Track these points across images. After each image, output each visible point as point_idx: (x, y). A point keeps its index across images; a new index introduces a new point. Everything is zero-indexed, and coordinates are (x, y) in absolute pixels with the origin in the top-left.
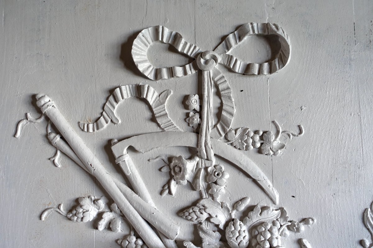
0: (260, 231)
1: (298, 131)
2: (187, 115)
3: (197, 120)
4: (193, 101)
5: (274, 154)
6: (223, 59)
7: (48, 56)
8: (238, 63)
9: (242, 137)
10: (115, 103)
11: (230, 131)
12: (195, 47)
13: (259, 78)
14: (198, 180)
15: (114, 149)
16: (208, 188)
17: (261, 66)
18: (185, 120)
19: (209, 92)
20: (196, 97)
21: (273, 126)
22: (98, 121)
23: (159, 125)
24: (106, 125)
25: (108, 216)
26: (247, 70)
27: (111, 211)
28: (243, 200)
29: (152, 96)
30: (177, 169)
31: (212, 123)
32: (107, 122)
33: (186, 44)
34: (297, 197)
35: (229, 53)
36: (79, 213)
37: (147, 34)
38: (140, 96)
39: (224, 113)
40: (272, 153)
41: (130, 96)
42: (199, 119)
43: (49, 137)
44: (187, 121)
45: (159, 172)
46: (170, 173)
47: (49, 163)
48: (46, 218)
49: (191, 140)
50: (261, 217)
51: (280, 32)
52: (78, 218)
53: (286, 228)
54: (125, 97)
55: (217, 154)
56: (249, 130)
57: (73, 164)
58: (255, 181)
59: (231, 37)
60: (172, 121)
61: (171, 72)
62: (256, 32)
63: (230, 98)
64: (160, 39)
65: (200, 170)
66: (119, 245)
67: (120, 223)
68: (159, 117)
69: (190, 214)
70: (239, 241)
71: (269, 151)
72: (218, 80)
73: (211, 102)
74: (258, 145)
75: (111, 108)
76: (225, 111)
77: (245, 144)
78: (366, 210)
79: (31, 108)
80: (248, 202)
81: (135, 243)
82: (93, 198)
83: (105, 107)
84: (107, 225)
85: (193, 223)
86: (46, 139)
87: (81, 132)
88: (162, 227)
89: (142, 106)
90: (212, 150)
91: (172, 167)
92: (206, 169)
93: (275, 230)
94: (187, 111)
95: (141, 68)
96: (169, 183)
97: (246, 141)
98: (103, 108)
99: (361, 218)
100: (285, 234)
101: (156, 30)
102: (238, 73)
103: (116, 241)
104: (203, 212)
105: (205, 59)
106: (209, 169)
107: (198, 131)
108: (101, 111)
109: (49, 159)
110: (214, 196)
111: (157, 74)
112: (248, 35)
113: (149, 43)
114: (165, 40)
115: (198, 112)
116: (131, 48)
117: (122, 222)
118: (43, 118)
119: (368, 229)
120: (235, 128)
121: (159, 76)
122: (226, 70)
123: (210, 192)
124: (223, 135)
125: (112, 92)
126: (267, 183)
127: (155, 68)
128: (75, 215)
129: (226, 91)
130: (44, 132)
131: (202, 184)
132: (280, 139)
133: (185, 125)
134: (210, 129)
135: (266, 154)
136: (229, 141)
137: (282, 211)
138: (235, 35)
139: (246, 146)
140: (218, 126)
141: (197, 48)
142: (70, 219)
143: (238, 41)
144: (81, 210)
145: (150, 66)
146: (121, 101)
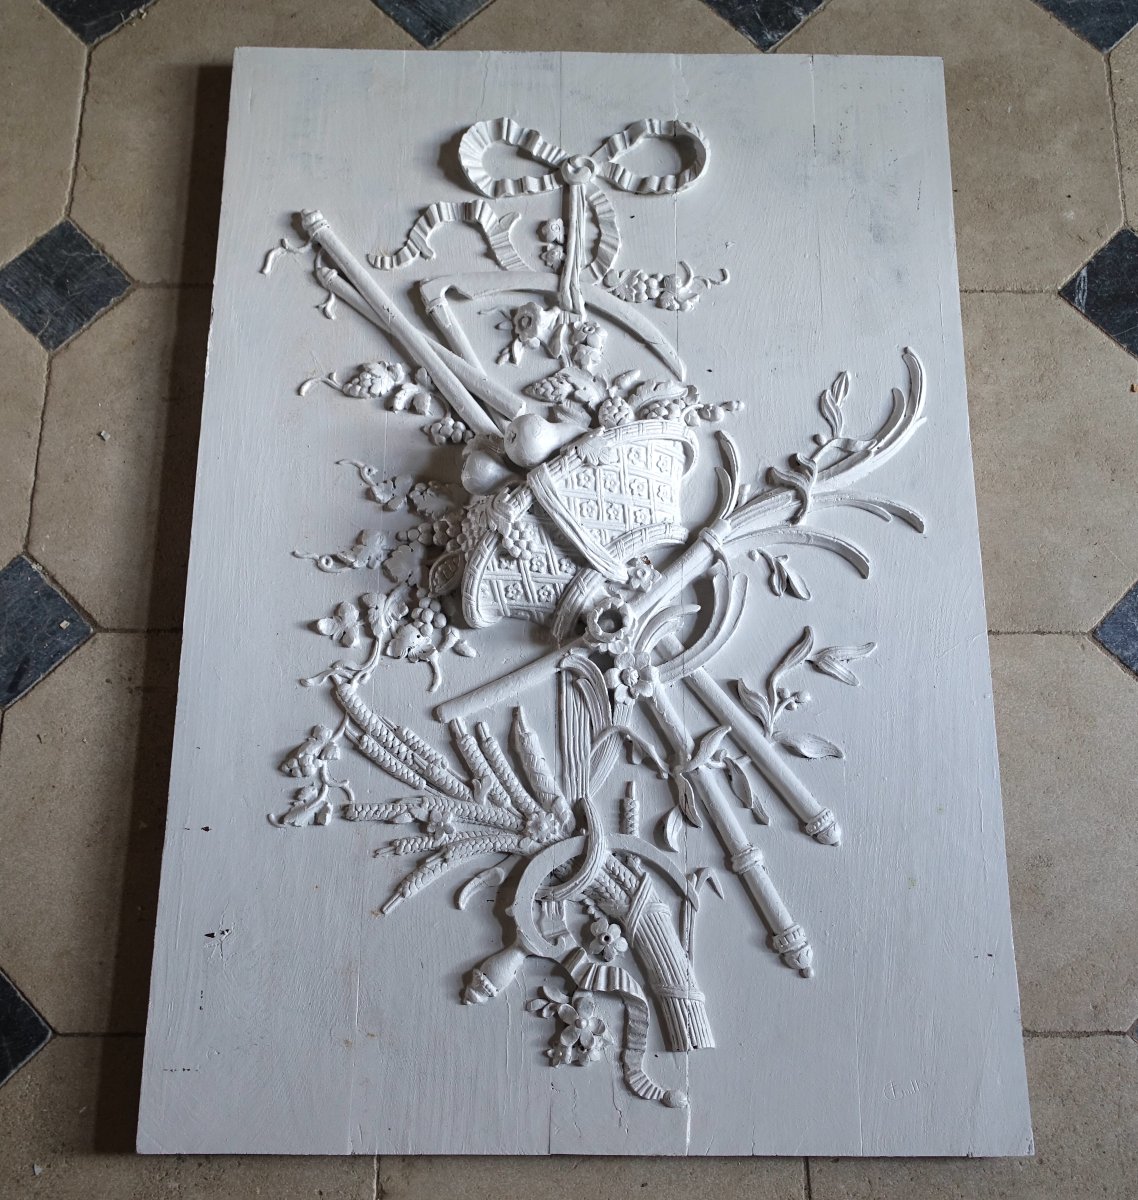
0: (651, 408)
1: (720, 276)
2: (544, 249)
3: (558, 253)
4: (554, 227)
5: (681, 309)
6: (603, 169)
7: (321, 158)
8: (628, 175)
9: (629, 281)
10: (427, 228)
11: (612, 271)
12: (559, 151)
13: (660, 200)
14: (557, 340)
15: (425, 290)
16: (574, 352)
17: (662, 181)
18: (540, 257)
19: (580, 216)
20: (560, 222)
21: (681, 269)
22: (400, 253)
23: (497, 263)
24: (411, 260)
25: (410, 390)
26: (641, 187)
27: (415, 383)
28: (627, 373)
29: (488, 218)
30: (524, 324)
31: (583, 261)
32: (413, 255)
33: (545, 144)
34: (715, 372)
35: (614, 160)
36: (364, 379)
37: (483, 128)
38: (469, 218)
39: (602, 246)
40: (677, 306)
41: (452, 219)
42: (562, 254)
43: (318, 273)
44: (543, 258)
45: (495, 330)
46: (513, 331)
47: (317, 313)
48: (307, 392)
49: (548, 282)
50: (656, 393)
51: (693, 131)
52: (362, 387)
53: (695, 413)
54: (445, 218)
55: (589, 301)
56: (641, 271)
57: (357, 315)
58: (649, 347)
59: (617, 139)
60: (519, 256)
61: (521, 185)
62: (657, 131)
63: (612, 224)
64: (504, 137)
65: (561, 326)
66: (426, 434)
67: (430, 398)
68: (498, 248)
69: (542, 385)
70: (618, 418)
71: (671, 301)
72: (595, 199)
73: (582, 232)
74: (656, 293)
75: (422, 235)
76: (604, 242)
77: (635, 292)
78: (824, 392)
79: (291, 232)
80: (636, 376)
81: (454, 427)
82: (387, 364)
83: (412, 234)
84: (407, 402)
85: (548, 405)
86: (312, 278)
87: (371, 269)
88: (498, 398)
89: (471, 235)
90: (580, 296)
91: (516, 322)
92: (571, 325)
93: (676, 409)
94: (544, 244)
95: (473, 176)
96: (510, 346)
97: (636, 287)
98: (408, 236)
99: (816, 402)
100: (693, 418)
101: (499, 124)
102: (627, 191)
103: (422, 429)
104: (564, 381)
105: (574, 166)
106: (576, 325)
107: (560, 270)
108: (404, 239)
109: (317, 307)
110: (583, 362)
111: (498, 188)
112: (644, 134)
113: (486, 143)
114: (511, 140)
115: (561, 245)
116: (459, 146)
117: (432, 402)
118: (309, 247)
119: (827, 420)
120: (620, 270)
121: (500, 190)
122: (607, 186)
123: (576, 357)
124: (601, 278)
125: (423, 212)
126: (666, 347)
127: (494, 179)
128: (359, 384)
129: (607, 215)
130: (310, 267)
131: (563, 348)
132: (692, 288)
133: (540, 263)
134: (580, 269)
135: (668, 309)
136: (609, 287)
137: (691, 390)
138: (623, 136)
139: (637, 295)
140: (593, 265)
141: (563, 153)
142: (348, 395)
143: (628, 144)
144: (369, 376)
145: (486, 177)
146: (438, 226)
